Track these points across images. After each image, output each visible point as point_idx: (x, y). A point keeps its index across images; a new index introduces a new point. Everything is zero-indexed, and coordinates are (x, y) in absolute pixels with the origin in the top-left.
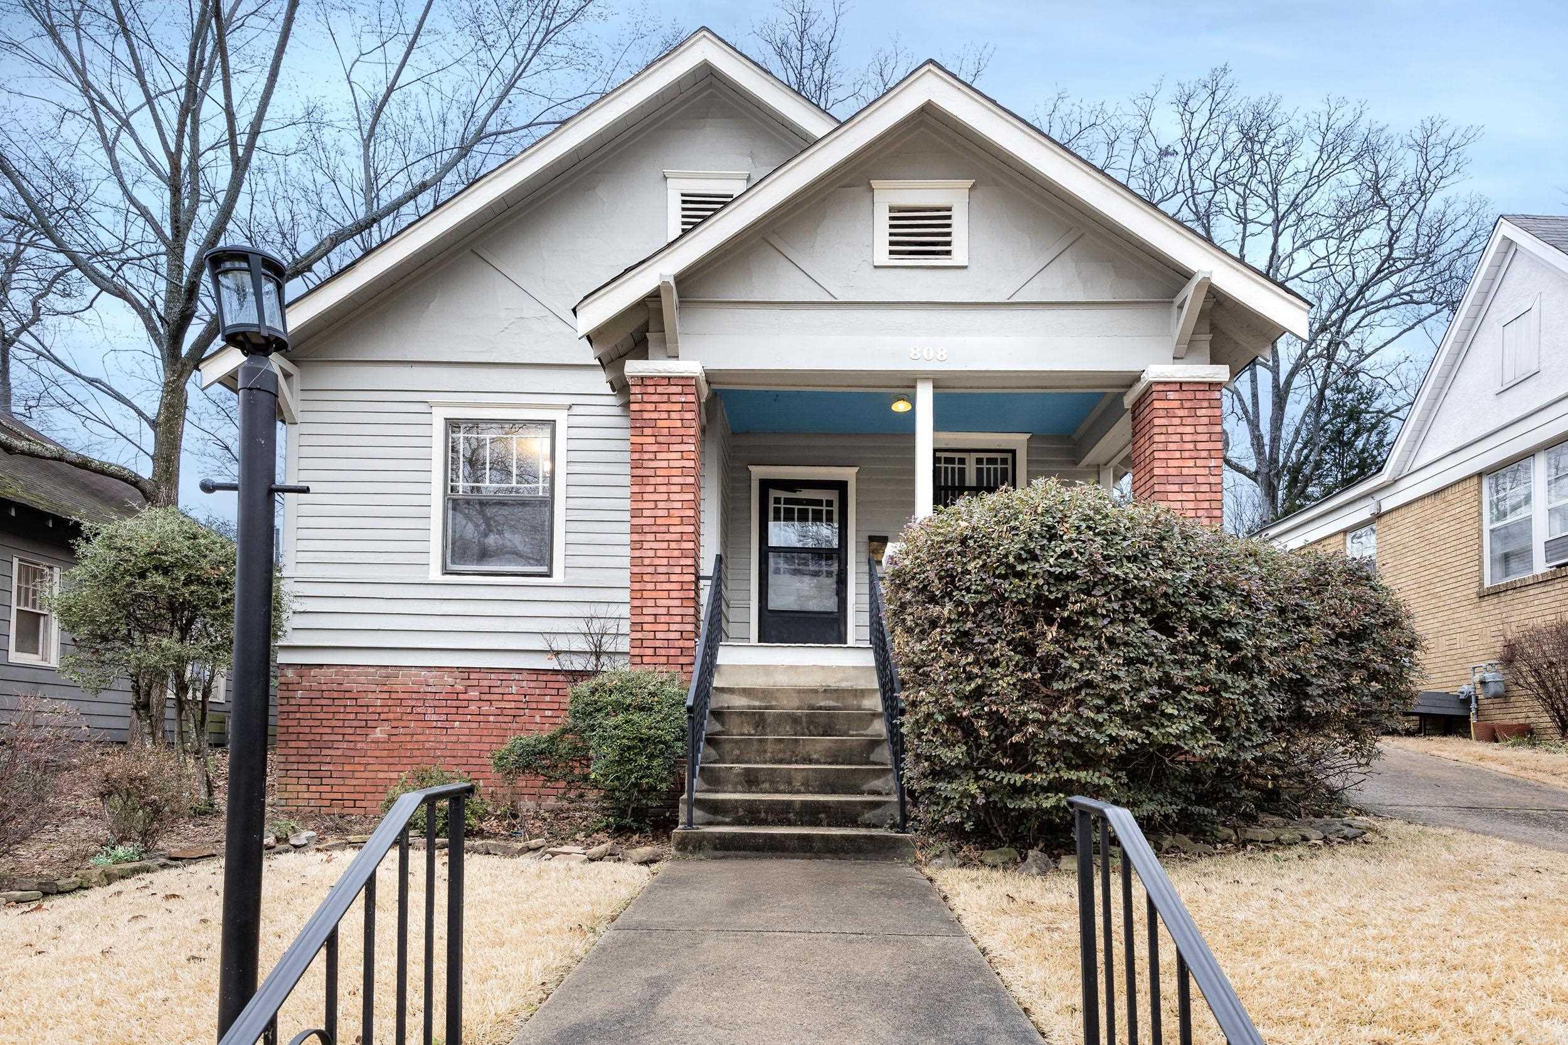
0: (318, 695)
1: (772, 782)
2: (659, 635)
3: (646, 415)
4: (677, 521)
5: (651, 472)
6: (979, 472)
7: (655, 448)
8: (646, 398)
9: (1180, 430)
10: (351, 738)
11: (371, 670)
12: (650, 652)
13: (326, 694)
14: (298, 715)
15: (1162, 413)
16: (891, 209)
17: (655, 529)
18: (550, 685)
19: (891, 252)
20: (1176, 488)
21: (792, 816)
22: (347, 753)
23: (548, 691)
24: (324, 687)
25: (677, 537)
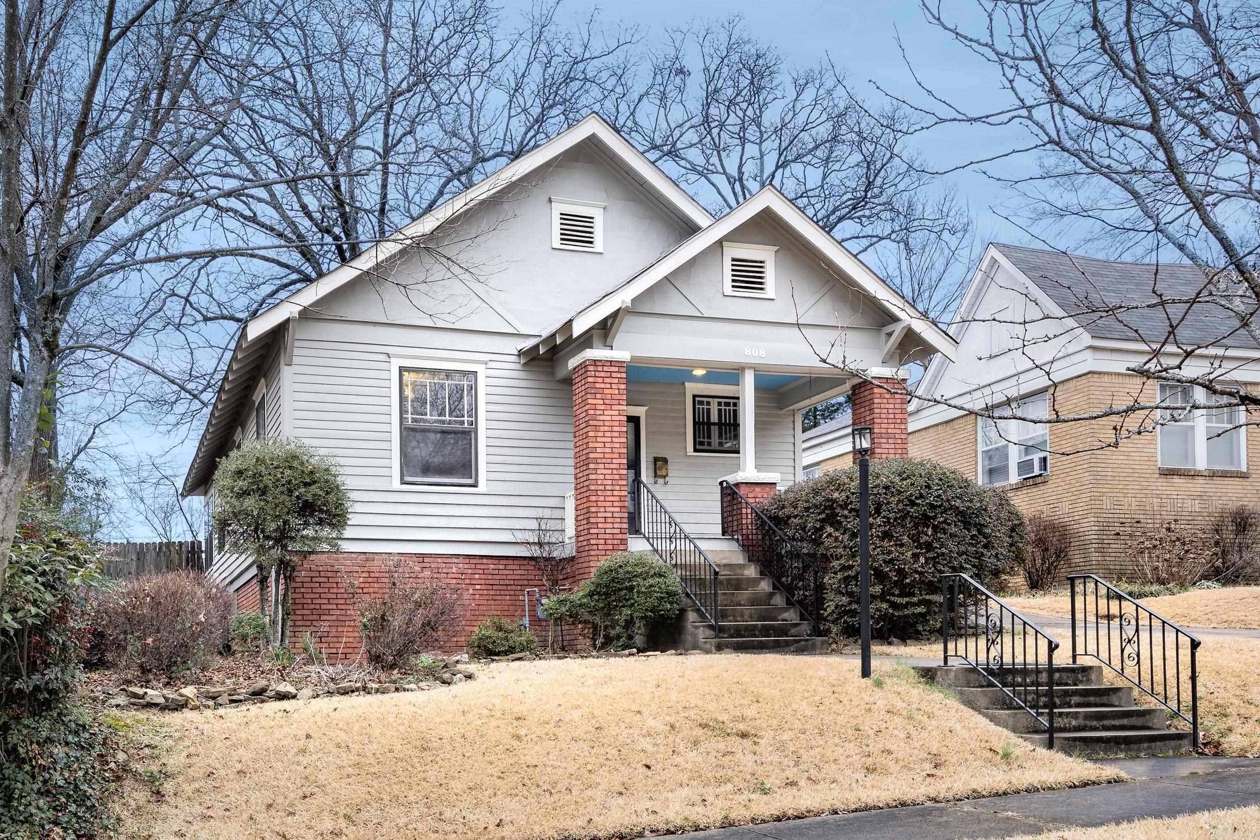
0: (317, 574)
1: (734, 616)
2: (608, 531)
3: (597, 386)
4: (617, 456)
5: (601, 423)
6: (720, 411)
7: (603, 407)
8: (597, 374)
9: (887, 406)
10: (343, 607)
11: (353, 555)
12: (602, 542)
13: (322, 574)
14: (302, 590)
15: (878, 396)
16: (733, 260)
17: (604, 461)
18: (478, 566)
19: (733, 286)
20: (884, 441)
21: (757, 633)
22: (340, 618)
23: (477, 571)
24: (321, 569)
25: (616, 466)
